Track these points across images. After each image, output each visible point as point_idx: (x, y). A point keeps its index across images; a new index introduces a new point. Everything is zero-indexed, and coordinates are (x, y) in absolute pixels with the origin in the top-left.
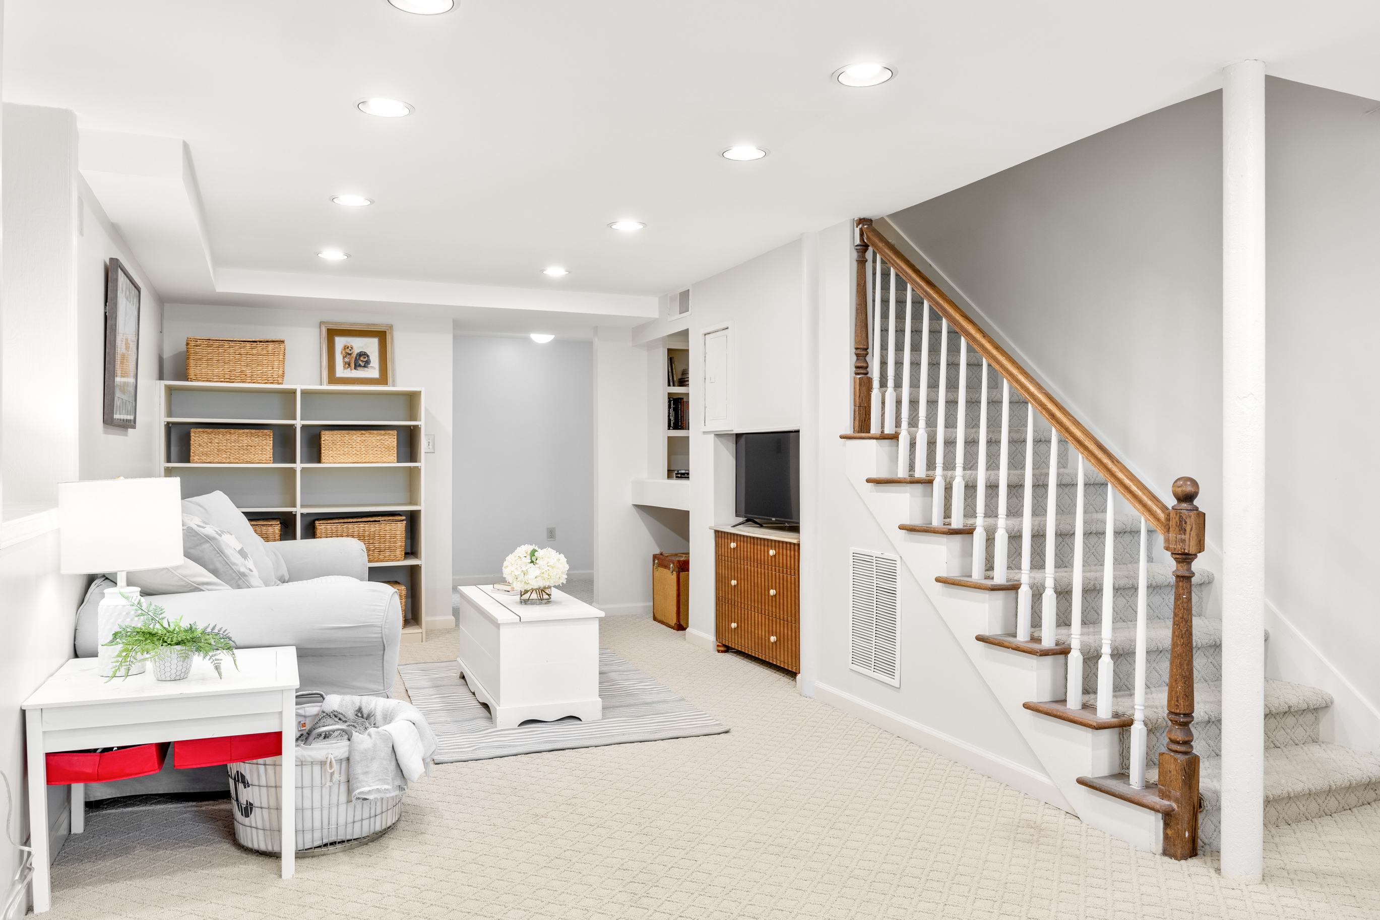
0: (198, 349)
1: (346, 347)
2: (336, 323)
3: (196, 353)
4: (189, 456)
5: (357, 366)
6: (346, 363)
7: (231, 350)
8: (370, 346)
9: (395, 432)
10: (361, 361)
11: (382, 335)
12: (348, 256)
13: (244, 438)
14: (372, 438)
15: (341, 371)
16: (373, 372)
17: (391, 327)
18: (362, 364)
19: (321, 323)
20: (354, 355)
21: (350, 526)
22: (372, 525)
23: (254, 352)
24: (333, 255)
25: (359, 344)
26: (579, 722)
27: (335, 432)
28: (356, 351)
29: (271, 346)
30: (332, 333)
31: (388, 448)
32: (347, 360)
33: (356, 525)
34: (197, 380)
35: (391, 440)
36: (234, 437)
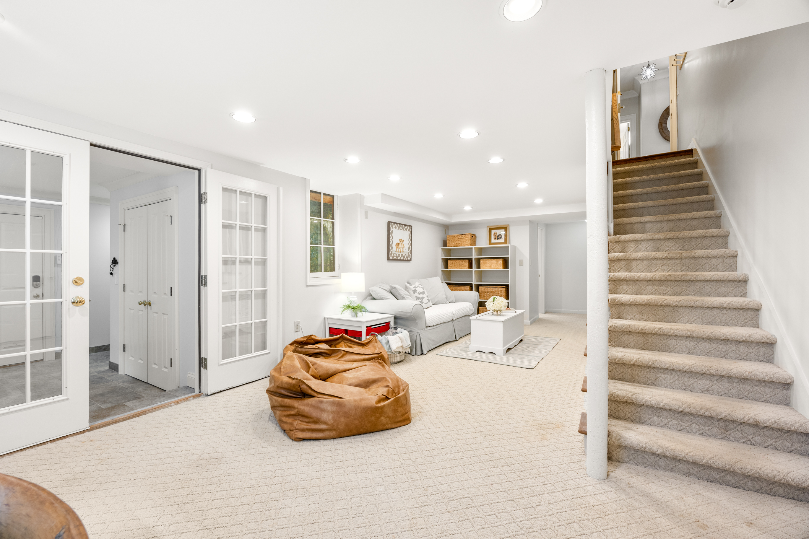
0: (449, 238)
1: (495, 233)
2: (492, 226)
3: (448, 239)
4: (447, 267)
5: (498, 239)
6: (494, 238)
7: (457, 238)
8: (502, 232)
9: (502, 259)
10: (499, 237)
11: (505, 228)
12: (472, 208)
13: (461, 262)
14: (495, 261)
15: (493, 241)
16: (502, 240)
17: (509, 225)
18: (499, 238)
19: (488, 226)
20: (497, 235)
21: (488, 288)
22: (495, 288)
23: (462, 237)
24: (468, 208)
25: (498, 232)
26: (495, 355)
27: (484, 260)
28: (498, 234)
29: (466, 235)
30: (491, 229)
31: (500, 264)
32: (495, 237)
33: (490, 288)
34: (449, 247)
35: (501, 262)
36: (458, 262)
